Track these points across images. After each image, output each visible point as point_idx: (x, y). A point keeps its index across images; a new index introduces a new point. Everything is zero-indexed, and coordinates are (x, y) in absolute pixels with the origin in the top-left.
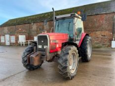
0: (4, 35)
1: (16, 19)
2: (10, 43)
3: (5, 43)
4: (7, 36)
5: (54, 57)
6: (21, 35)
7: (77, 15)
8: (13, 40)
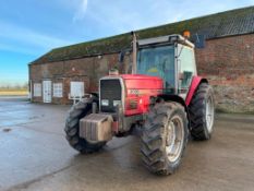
0: (41, 82)
1: (67, 49)
2: (53, 99)
3: (41, 98)
4: (47, 84)
5: (133, 126)
6: (76, 81)
7: (182, 38)
8: (58, 92)
